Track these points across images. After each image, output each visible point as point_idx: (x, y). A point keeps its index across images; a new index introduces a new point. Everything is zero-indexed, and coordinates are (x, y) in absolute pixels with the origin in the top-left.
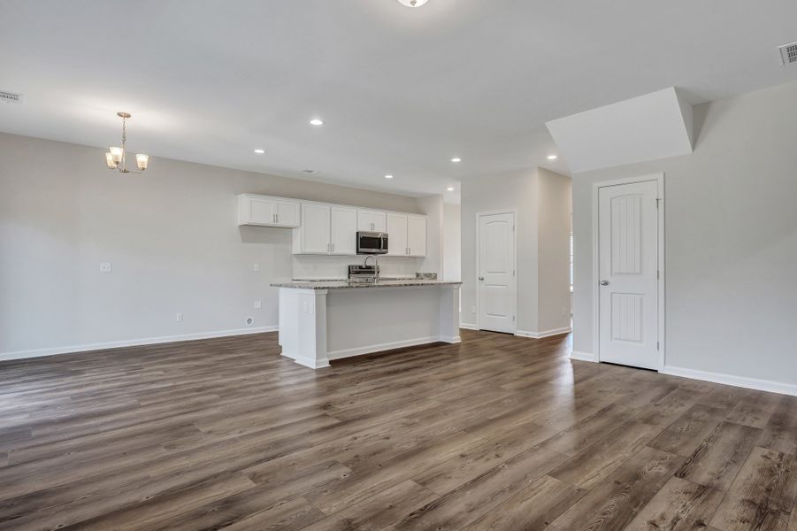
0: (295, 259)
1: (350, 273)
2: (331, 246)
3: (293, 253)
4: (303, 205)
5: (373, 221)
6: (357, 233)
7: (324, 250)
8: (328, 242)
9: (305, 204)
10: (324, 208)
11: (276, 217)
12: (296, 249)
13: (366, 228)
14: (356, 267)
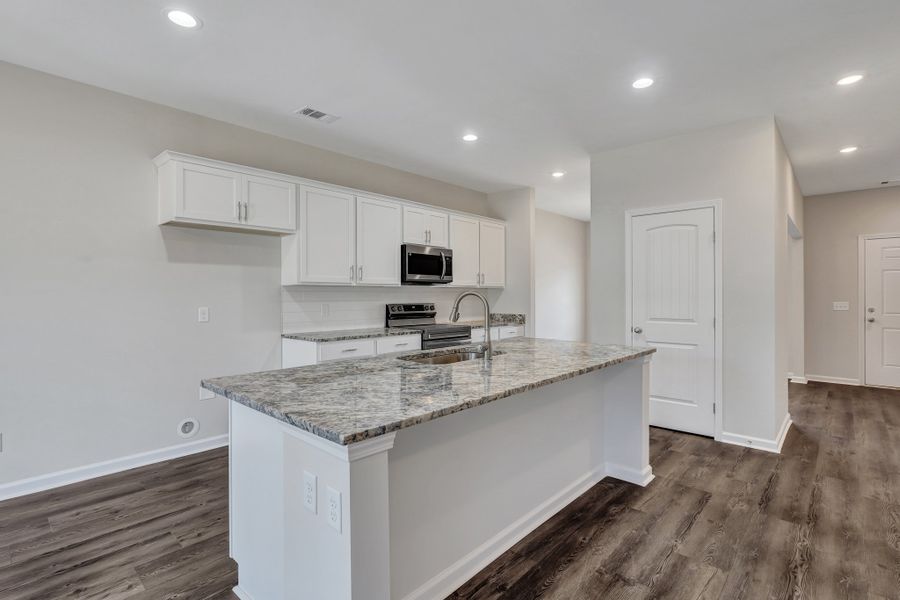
0: (286, 295)
1: (388, 317)
2: (356, 270)
3: (283, 284)
4: (303, 189)
5: (429, 228)
6: (403, 248)
7: (344, 278)
8: (351, 263)
9: (307, 185)
10: (344, 197)
11: (244, 209)
12: (289, 275)
13: (415, 238)
14: (399, 306)
